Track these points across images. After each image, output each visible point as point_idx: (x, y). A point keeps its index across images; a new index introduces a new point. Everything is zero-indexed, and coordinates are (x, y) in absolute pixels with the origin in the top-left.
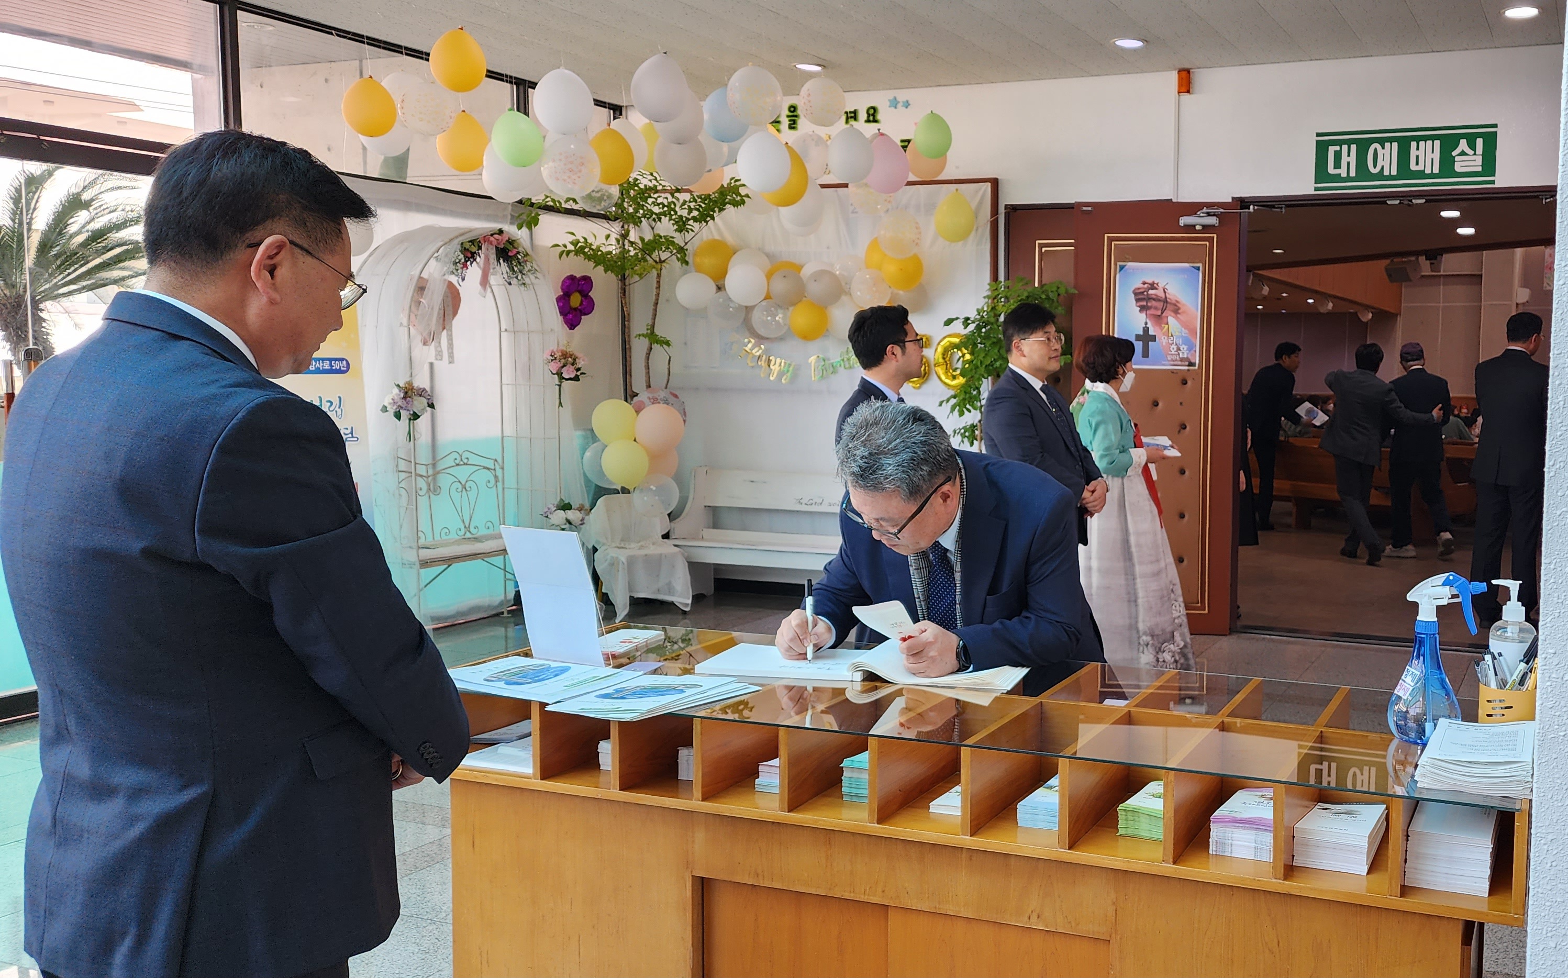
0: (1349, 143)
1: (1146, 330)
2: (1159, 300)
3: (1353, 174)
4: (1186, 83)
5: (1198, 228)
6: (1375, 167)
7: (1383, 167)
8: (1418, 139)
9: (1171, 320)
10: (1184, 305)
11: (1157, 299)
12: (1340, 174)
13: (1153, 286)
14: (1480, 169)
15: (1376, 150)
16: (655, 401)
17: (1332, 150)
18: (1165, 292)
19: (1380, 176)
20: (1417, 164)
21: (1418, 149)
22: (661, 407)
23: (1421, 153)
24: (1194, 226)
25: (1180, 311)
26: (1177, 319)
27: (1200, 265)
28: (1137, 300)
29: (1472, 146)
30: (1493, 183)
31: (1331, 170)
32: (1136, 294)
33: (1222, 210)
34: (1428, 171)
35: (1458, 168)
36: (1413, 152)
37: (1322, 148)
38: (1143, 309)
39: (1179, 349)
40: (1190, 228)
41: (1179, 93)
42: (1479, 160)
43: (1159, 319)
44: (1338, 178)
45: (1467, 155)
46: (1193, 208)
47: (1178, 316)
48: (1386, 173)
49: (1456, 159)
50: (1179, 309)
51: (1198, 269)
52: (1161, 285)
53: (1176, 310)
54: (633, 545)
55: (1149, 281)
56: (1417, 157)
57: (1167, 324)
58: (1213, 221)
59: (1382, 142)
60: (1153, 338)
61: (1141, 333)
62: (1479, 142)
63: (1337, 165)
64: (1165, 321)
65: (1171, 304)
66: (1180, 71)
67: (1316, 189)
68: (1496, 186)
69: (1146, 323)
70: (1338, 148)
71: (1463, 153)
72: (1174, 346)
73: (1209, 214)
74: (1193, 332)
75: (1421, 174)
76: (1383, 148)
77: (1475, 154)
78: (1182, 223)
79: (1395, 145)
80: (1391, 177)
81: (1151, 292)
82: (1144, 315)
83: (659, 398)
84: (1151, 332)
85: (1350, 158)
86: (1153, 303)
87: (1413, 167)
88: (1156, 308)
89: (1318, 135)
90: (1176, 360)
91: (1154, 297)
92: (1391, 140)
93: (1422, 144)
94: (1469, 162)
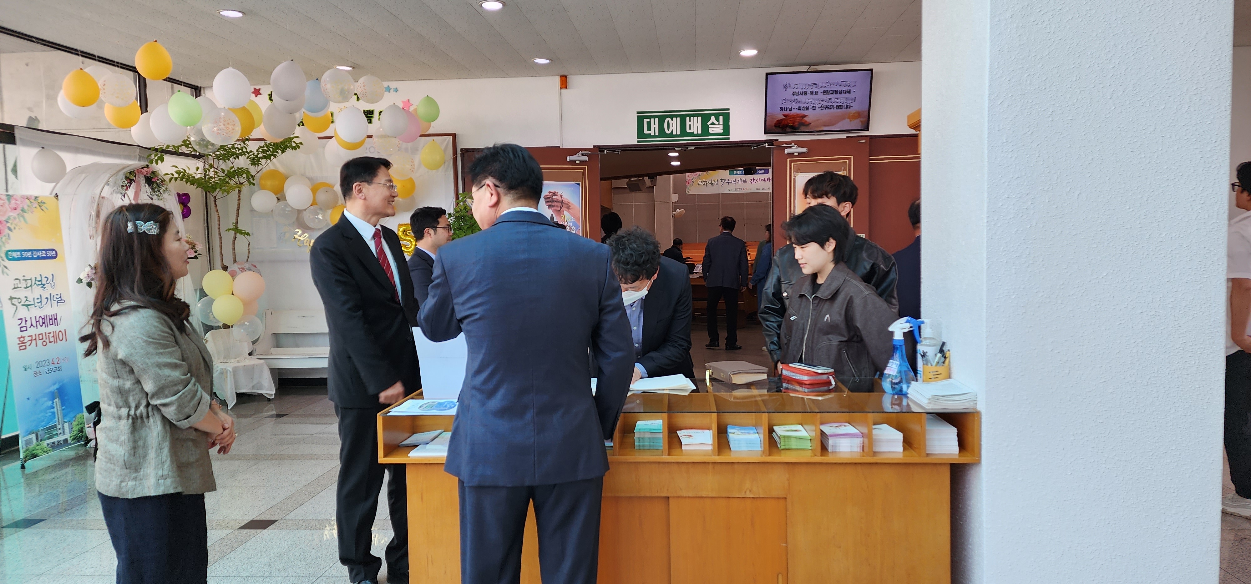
2: (559, 202)
4: (564, 83)
5: (577, 162)
6: (668, 130)
7: (672, 130)
9: (566, 212)
10: (572, 204)
11: (557, 201)
13: (555, 194)
15: (668, 122)
16: (243, 270)
17: (645, 121)
18: (561, 197)
20: (690, 129)
21: (690, 121)
22: (247, 274)
23: (692, 123)
24: (575, 161)
25: (570, 208)
26: (569, 212)
27: (580, 183)
28: (547, 202)
29: (718, 120)
32: (546, 198)
33: (590, 153)
35: (711, 131)
36: (688, 123)
37: (640, 120)
38: (550, 206)
40: (573, 162)
41: (561, 88)
42: (721, 127)
43: (559, 212)
45: (715, 124)
46: (574, 151)
47: (570, 210)
48: (674, 133)
49: (710, 126)
50: (570, 206)
51: (579, 184)
52: (559, 194)
53: (568, 208)
54: (232, 360)
55: (553, 191)
57: (564, 215)
58: (586, 158)
59: (672, 117)
62: (721, 118)
63: (649, 129)
64: (562, 213)
65: (565, 203)
66: (561, 76)
67: (638, 142)
69: (552, 215)
70: (648, 120)
71: (713, 124)
73: (583, 155)
74: (578, 217)
77: (719, 124)
78: (568, 159)
81: (554, 197)
82: (551, 210)
83: (245, 268)
85: (655, 125)
86: (556, 204)
88: (557, 206)
89: (638, 113)
91: (556, 200)
92: (676, 116)
93: (692, 118)
94: (716, 128)
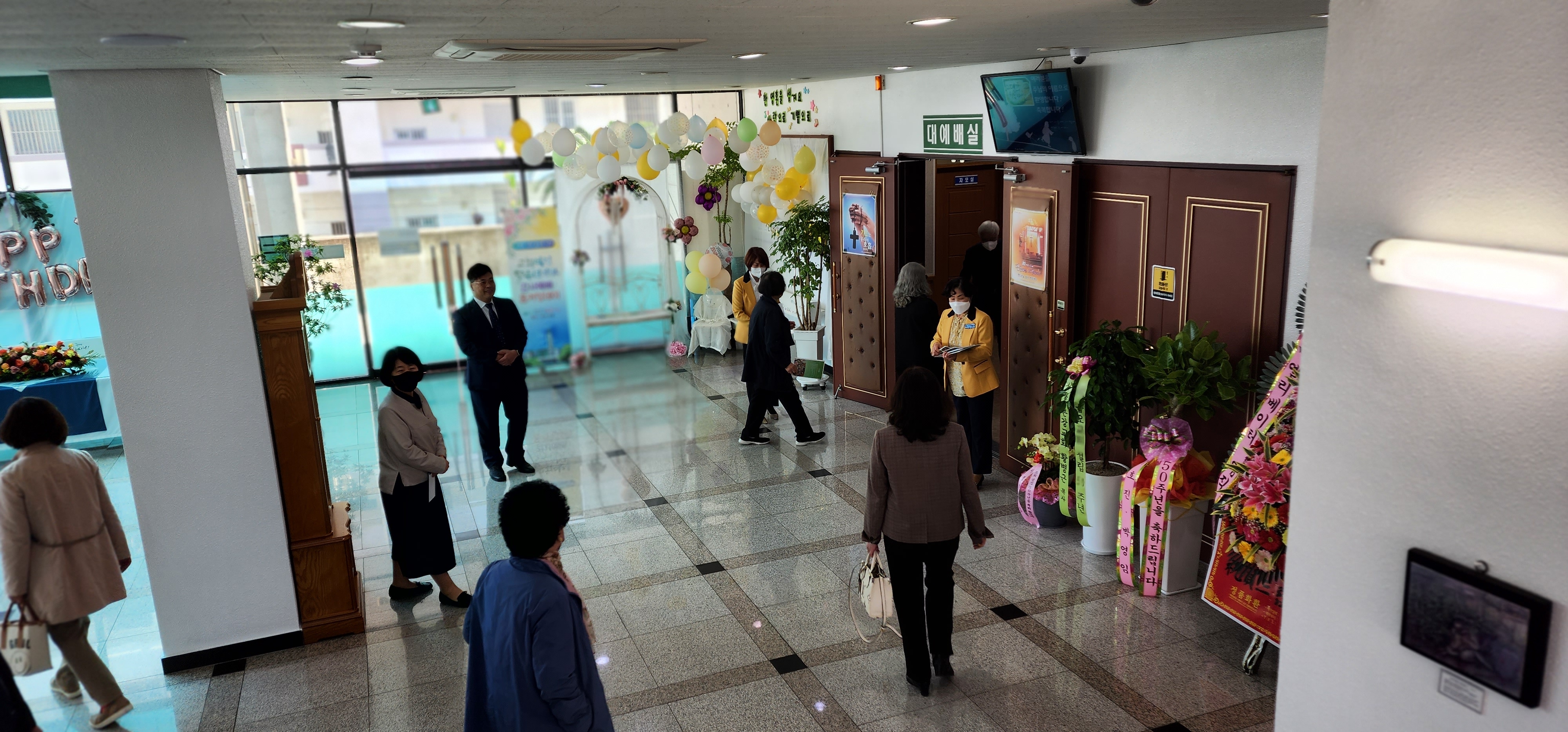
0: (933, 122)
1: (855, 232)
2: (860, 216)
3: (936, 143)
4: (881, 84)
5: (875, 174)
6: (942, 139)
7: (945, 139)
8: (956, 122)
9: (865, 227)
10: (869, 219)
11: (858, 214)
14: (977, 143)
15: (942, 128)
17: (929, 126)
18: (862, 211)
19: (945, 145)
20: (956, 138)
23: (957, 131)
24: (872, 173)
25: (868, 222)
26: (867, 227)
27: (875, 194)
28: (851, 215)
29: (974, 128)
30: (982, 153)
31: (928, 139)
32: (850, 211)
33: (884, 164)
34: (960, 143)
35: (969, 142)
36: (955, 131)
37: (926, 124)
38: (853, 220)
39: (867, 245)
41: (877, 90)
42: (976, 136)
43: (859, 226)
44: (931, 144)
45: (973, 134)
47: (867, 225)
48: (946, 143)
49: (969, 136)
51: (874, 197)
52: (859, 207)
53: (866, 222)
54: (710, 321)
55: (856, 204)
56: (956, 134)
57: (863, 230)
58: (878, 170)
59: (945, 123)
60: (857, 237)
61: (853, 234)
62: (976, 125)
63: (931, 138)
64: (862, 227)
65: (864, 218)
66: (879, 76)
67: (925, 151)
68: (983, 155)
69: (856, 228)
71: (971, 133)
72: (865, 243)
73: (877, 166)
74: (873, 234)
75: (958, 145)
76: (945, 127)
77: (975, 134)
78: (866, 171)
79: (949, 125)
80: (949, 146)
81: (856, 211)
82: (854, 224)
84: (858, 234)
85: (934, 133)
86: (857, 217)
88: (858, 220)
89: (925, 117)
90: (866, 251)
92: (947, 122)
93: (957, 125)
94: (973, 139)
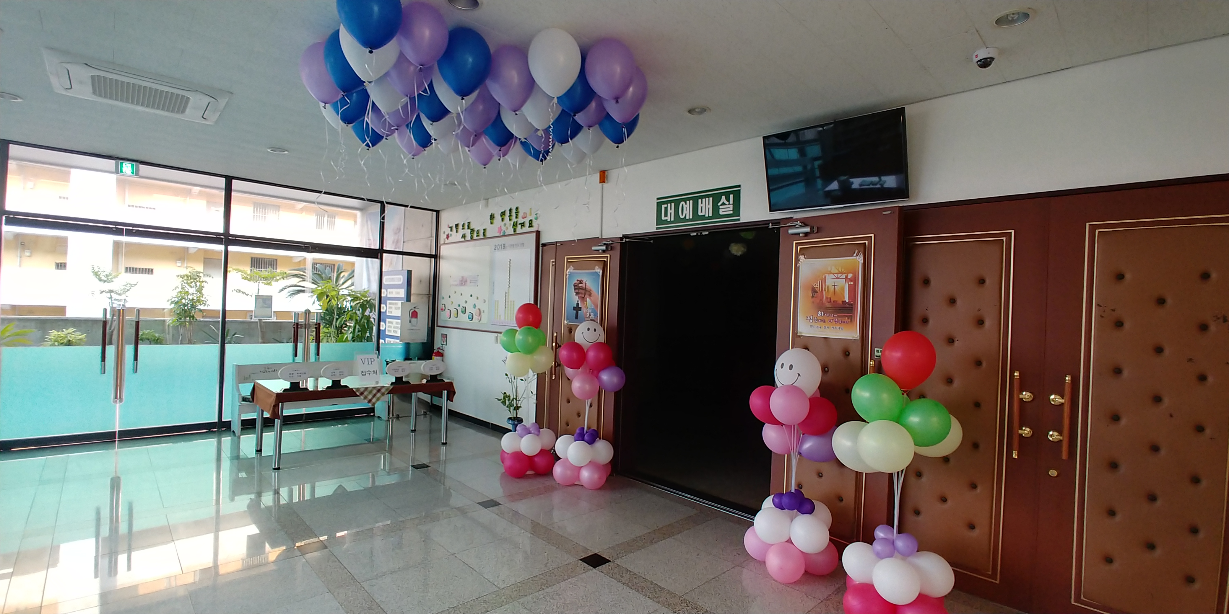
0: (670, 202)
1: (578, 304)
3: (672, 219)
4: (603, 177)
5: (600, 251)
6: (682, 214)
7: (686, 214)
8: (702, 197)
9: (588, 299)
10: (593, 292)
11: (582, 289)
12: (667, 220)
13: (581, 282)
14: (731, 212)
15: (683, 205)
17: (664, 206)
18: (585, 285)
19: (685, 220)
20: (702, 212)
21: (702, 203)
24: (597, 250)
25: (592, 295)
26: (590, 299)
28: (575, 289)
29: (728, 199)
30: (739, 220)
31: (663, 218)
32: (573, 286)
34: (707, 215)
35: (721, 213)
36: (700, 205)
37: (659, 205)
38: (577, 293)
39: (590, 315)
41: (599, 183)
42: (731, 207)
43: (583, 299)
44: (666, 222)
45: (725, 204)
46: (599, 241)
47: (591, 298)
48: (687, 218)
49: (720, 207)
50: (591, 294)
52: (584, 282)
53: (590, 295)
55: (579, 279)
56: (702, 207)
57: (586, 302)
58: (607, 247)
59: (685, 200)
60: (580, 309)
61: (575, 306)
62: (731, 196)
63: (666, 215)
64: (585, 300)
65: (588, 291)
66: (601, 172)
67: (657, 229)
68: (741, 222)
69: (578, 301)
70: (666, 206)
71: (723, 204)
72: (588, 314)
74: (597, 306)
75: (703, 217)
76: (686, 203)
77: (729, 204)
78: (593, 249)
79: (691, 201)
80: (690, 220)
81: (580, 285)
82: (577, 297)
84: (580, 306)
85: (671, 211)
86: (580, 291)
87: (700, 214)
88: (582, 293)
89: (658, 199)
91: (581, 287)
92: (689, 199)
93: (704, 200)
94: (726, 209)
